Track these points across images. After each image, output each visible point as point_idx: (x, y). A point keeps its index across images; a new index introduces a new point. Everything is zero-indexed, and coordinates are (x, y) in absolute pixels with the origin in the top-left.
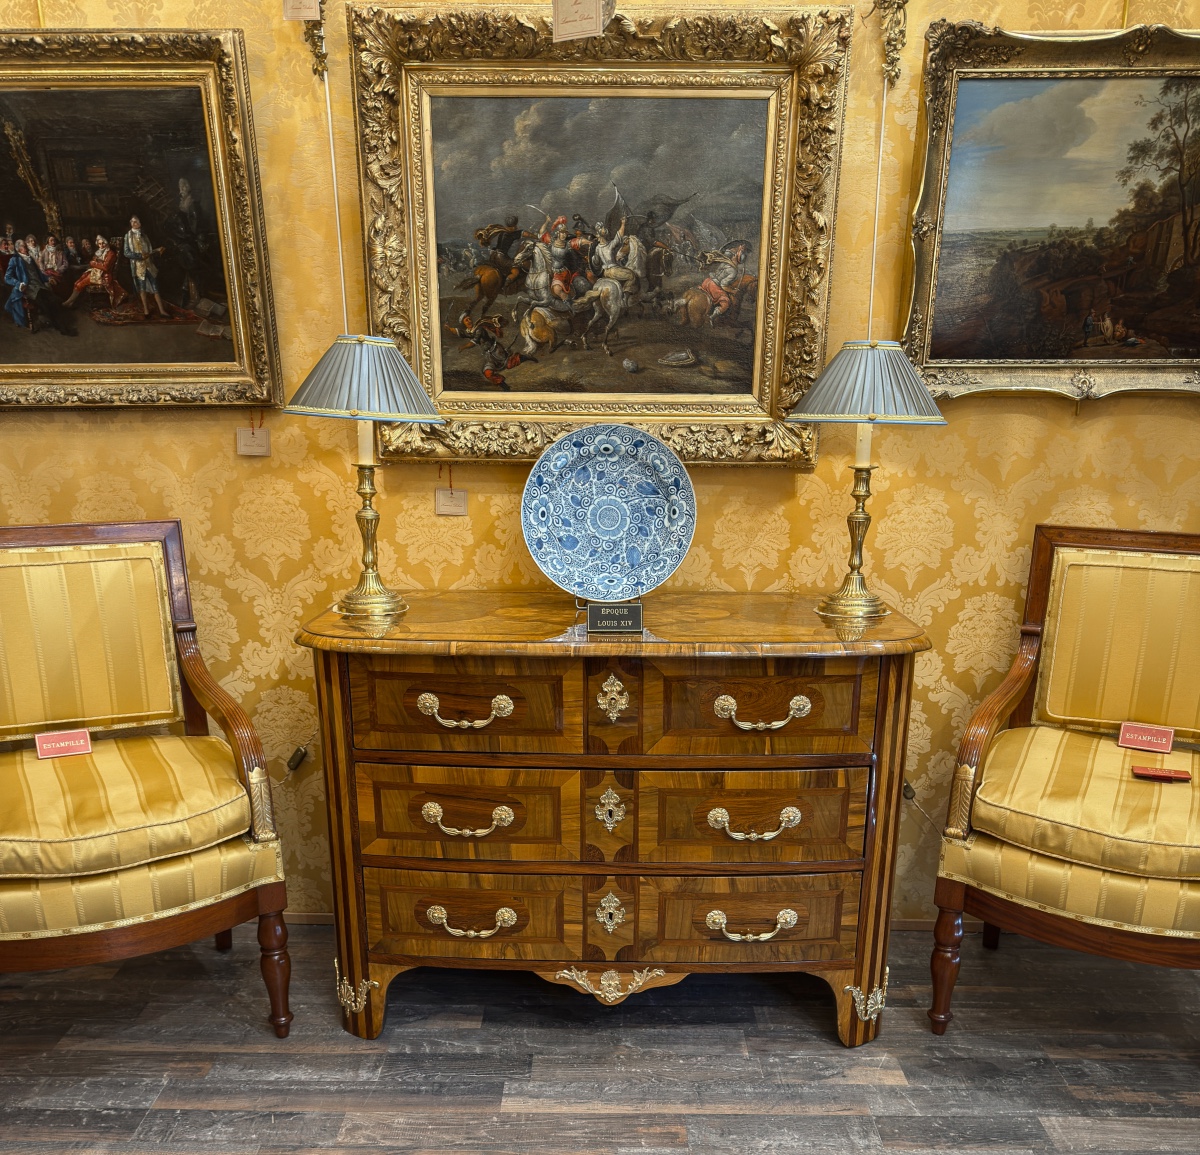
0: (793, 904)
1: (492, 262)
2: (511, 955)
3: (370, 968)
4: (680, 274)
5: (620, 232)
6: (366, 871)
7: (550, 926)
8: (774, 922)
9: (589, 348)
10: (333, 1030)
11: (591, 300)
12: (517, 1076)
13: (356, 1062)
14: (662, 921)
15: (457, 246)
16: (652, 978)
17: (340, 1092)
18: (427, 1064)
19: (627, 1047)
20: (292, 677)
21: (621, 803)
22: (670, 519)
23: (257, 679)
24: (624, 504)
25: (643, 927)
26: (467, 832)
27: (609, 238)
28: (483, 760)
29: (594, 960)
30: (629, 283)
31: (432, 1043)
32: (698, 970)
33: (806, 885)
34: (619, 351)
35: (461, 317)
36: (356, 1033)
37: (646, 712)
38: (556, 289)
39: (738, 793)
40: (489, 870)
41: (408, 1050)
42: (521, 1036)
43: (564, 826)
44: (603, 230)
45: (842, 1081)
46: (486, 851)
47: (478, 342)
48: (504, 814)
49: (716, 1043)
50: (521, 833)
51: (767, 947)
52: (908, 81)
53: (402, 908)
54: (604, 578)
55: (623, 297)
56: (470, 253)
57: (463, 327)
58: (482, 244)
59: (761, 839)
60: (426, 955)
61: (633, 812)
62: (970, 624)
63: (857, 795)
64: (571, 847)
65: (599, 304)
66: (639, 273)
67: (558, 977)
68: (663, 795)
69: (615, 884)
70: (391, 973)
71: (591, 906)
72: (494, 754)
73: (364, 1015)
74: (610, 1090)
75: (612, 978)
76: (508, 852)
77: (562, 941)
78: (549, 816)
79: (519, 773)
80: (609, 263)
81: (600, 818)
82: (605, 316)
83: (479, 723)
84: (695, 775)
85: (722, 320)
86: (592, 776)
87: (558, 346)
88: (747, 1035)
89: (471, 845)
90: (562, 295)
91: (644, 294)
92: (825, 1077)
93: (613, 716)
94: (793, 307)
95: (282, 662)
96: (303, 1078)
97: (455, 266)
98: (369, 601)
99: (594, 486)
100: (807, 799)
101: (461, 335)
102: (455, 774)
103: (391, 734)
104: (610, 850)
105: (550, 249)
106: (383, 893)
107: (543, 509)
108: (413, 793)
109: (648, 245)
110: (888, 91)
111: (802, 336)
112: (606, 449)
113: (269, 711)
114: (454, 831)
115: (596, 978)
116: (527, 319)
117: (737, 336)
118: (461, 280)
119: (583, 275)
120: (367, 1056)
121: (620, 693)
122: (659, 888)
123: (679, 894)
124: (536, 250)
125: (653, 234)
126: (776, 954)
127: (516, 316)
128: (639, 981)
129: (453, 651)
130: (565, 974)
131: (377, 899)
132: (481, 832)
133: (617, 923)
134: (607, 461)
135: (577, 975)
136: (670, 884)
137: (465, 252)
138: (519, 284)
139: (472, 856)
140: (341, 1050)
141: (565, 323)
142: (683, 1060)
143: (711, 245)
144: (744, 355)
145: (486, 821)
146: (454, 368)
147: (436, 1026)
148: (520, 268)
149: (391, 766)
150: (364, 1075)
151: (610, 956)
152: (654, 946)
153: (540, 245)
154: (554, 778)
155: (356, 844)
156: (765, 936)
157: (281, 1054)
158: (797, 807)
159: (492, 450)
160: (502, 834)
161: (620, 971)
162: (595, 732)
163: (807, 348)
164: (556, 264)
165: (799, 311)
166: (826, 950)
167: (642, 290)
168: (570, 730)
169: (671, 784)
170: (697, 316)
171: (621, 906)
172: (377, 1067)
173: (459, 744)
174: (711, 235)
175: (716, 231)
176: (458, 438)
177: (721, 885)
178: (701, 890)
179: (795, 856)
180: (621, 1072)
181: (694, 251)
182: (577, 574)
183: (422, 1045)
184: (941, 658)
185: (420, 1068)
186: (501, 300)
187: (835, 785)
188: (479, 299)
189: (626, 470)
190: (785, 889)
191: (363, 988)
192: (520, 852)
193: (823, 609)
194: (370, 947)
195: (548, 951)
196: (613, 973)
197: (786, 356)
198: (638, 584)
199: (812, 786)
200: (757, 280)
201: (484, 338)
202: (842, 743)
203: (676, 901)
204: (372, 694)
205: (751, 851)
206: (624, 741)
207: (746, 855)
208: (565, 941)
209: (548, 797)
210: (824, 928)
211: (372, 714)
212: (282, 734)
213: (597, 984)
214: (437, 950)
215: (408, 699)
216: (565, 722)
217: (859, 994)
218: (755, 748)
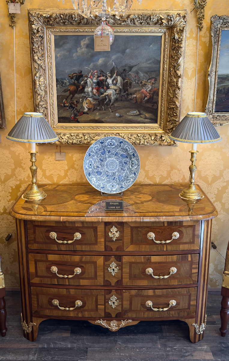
0: (175, 298)
1: (74, 84)
2: (80, 315)
3: (33, 319)
4: (134, 88)
5: (115, 75)
6: (32, 288)
7: (94, 306)
8: (168, 304)
9: (105, 110)
10: (20, 337)
11: (105, 96)
12: (82, 358)
13: (28, 351)
14: (131, 304)
15: (62, 79)
16: (128, 322)
18: (52, 352)
19: (119, 344)
21: (117, 267)
22: (132, 166)
24: (117, 161)
25: (124, 306)
26: (66, 276)
27: (111, 77)
28: (71, 253)
29: (108, 317)
30: (118, 91)
31: (54, 343)
32: (143, 320)
33: (179, 292)
34: (115, 110)
35: (64, 101)
36: (28, 339)
37: (125, 238)
38: (95, 92)
39: (155, 263)
40: (73, 288)
41: (46, 346)
42: (84, 339)
43: (98, 274)
44: (109, 75)
46: (72, 282)
47: (69, 108)
48: (78, 270)
49: (149, 342)
50: (84, 276)
51: (166, 312)
52: (206, 29)
53: (44, 300)
54: (110, 185)
55: (116, 94)
56: (67, 81)
57: (64, 103)
58: (71, 79)
59: (164, 278)
60: (52, 315)
61: (121, 269)
63: (195, 263)
64: (100, 281)
65: (108, 97)
66: (121, 87)
67: (96, 322)
68: (131, 264)
69: (115, 292)
70: (40, 320)
71: (107, 299)
72: (74, 251)
73: (31, 333)
75: (114, 323)
76: (79, 282)
77: (97, 311)
78: (93, 271)
79: (83, 257)
80: (111, 84)
81: (110, 271)
82: (110, 100)
83: (70, 242)
84: (141, 257)
85: (147, 101)
86: (107, 258)
87: (95, 109)
88: (160, 338)
89: (67, 280)
90: (96, 94)
91: (122, 94)
92: (186, 356)
93: (114, 239)
94: (170, 99)
96: (11, 358)
97: (62, 85)
98: (34, 195)
99: (107, 155)
100: (179, 264)
101: (64, 106)
102: (62, 257)
103: (41, 245)
104: (113, 282)
105: (92, 80)
106: (37, 295)
107: (90, 163)
108: (48, 263)
109: (124, 79)
110: (199, 32)
111: (174, 108)
112: (111, 144)
113: (0, 222)
114: (61, 276)
115: (109, 323)
116: (85, 101)
117: (152, 106)
118: (64, 89)
119: (103, 88)
120: (32, 348)
121: (117, 232)
122: (130, 294)
123: (137, 296)
124: (88, 80)
125: (125, 76)
126: (169, 314)
127: (82, 101)
128: (123, 324)
129: (61, 220)
130: (99, 321)
131: (35, 297)
132: (70, 276)
133: (116, 305)
134: (111, 147)
135: (102, 322)
136: (133, 292)
137: (65, 81)
138: (83, 91)
139: (67, 284)
140: (24, 346)
141: (97, 102)
142: (138, 349)
143: (144, 79)
144: (155, 112)
145: (72, 273)
146: (62, 116)
147: (55, 335)
148: (82, 86)
149: (40, 254)
150: (31, 357)
151: (113, 316)
152: (128, 312)
153: (89, 79)
154: (94, 258)
155: (29, 279)
156: (165, 309)
157: (3, 348)
158: (175, 267)
159: (74, 143)
160: (77, 277)
161: (117, 320)
162: (108, 244)
163: (175, 111)
164: (94, 85)
165: (172, 100)
166: (186, 312)
167: (122, 93)
168: (100, 243)
169: (133, 261)
170: (140, 100)
171: (117, 300)
172: (35, 354)
173: (63, 248)
174: (144, 76)
175: (145, 75)
176: (63, 138)
177: (150, 292)
178: (144, 294)
179: (175, 283)
180: (117, 355)
181: (139, 81)
182: (101, 184)
183: (50, 344)
185: (50, 354)
186: (76, 95)
187: (188, 260)
188: (69, 95)
189: (117, 150)
190: (172, 293)
191: (31, 325)
192: (83, 282)
193: (182, 196)
194: (33, 312)
195: (93, 314)
196: (115, 321)
197: (168, 113)
198: (122, 187)
199: (180, 260)
200: (159, 89)
201: (71, 107)
202: (189, 246)
203: (135, 298)
204: (35, 232)
205: (160, 282)
206: (118, 247)
207: (159, 283)
208: (98, 311)
209: (92, 264)
210: (185, 305)
211: (34, 238)
212: (4, 229)
213: (109, 325)
214: (55, 313)
215: (46, 234)
216: (98, 240)
217: (197, 326)
218: (161, 249)
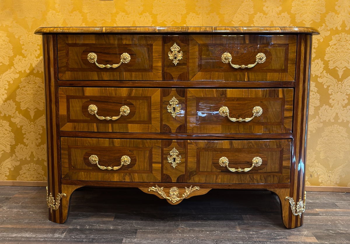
0: (260, 154)
2: (127, 179)
3: (62, 188)
6: (62, 139)
7: (146, 165)
8: (251, 163)
10: (44, 220)
12: (129, 237)
13: (54, 231)
14: (198, 162)
16: (194, 191)
17: (45, 241)
18: (87, 232)
19: (182, 228)
20: (35, 72)
21: (179, 104)
23: (20, 72)
25: (189, 165)
26: (108, 118)
28: (117, 84)
29: (166, 182)
31: (89, 225)
32: (215, 187)
33: (266, 145)
36: (55, 221)
37: (190, 61)
39: (232, 99)
40: (118, 137)
41: (78, 227)
42: (132, 223)
43: (153, 116)
45: (286, 240)
46: (117, 128)
48: (126, 110)
51: (248, 176)
53: (78, 157)
59: (244, 122)
60: (89, 180)
61: (185, 108)
62: (335, 47)
63: (288, 102)
64: (156, 126)
67: (149, 190)
68: (198, 100)
69: (176, 144)
70: (72, 189)
71: (165, 154)
72: (121, 81)
73: (59, 210)
74: (174, 242)
75: (175, 191)
76: (127, 128)
77: (151, 172)
78: (146, 110)
79: (133, 90)
81: (169, 111)
83: (115, 66)
84: (213, 90)
86: (166, 91)
88: (239, 224)
89: (110, 125)
93: (176, 62)
95: (31, 65)
96: (28, 236)
100: (265, 103)
102: (104, 91)
103: (75, 72)
104: (174, 127)
106: (69, 149)
108: (84, 101)
113: (24, 87)
114: (102, 118)
115: (167, 191)
120: (59, 229)
121: (179, 52)
122: (197, 146)
123: (206, 149)
126: (252, 179)
128: (188, 192)
129: (104, 31)
130: (153, 189)
131: (66, 152)
132: (115, 118)
133: (177, 163)
135: (159, 189)
136: (202, 144)
139: (110, 131)
140: (47, 227)
142: (209, 232)
145: (117, 113)
147: (92, 220)
149: (75, 88)
150: (57, 235)
151: (174, 180)
152: (195, 175)
154: (148, 92)
155: (58, 126)
156: (247, 170)
157: (19, 228)
158: (261, 106)
160: (124, 120)
161: (179, 187)
162: (167, 70)
166: (276, 178)
168: (156, 69)
169: (202, 95)
171: (179, 154)
172: (63, 233)
173: (106, 76)
177: (226, 144)
178: (216, 147)
179: (260, 131)
180: (179, 236)
183: (86, 226)
184: (323, 62)
185: (83, 234)
187: (278, 96)
190: (256, 146)
191: (59, 198)
192: (133, 128)
194: (63, 176)
195: (145, 177)
196: (175, 188)
199: (267, 97)
202: (280, 76)
203: (205, 152)
204: (67, 54)
205: (239, 128)
206: (180, 75)
207: (237, 130)
208: (153, 172)
209: (145, 101)
210: (275, 167)
211: (67, 63)
212: (29, 97)
213: (168, 194)
214: (93, 177)
215: (84, 56)
216: (154, 65)
217: (292, 201)
218: (240, 78)
